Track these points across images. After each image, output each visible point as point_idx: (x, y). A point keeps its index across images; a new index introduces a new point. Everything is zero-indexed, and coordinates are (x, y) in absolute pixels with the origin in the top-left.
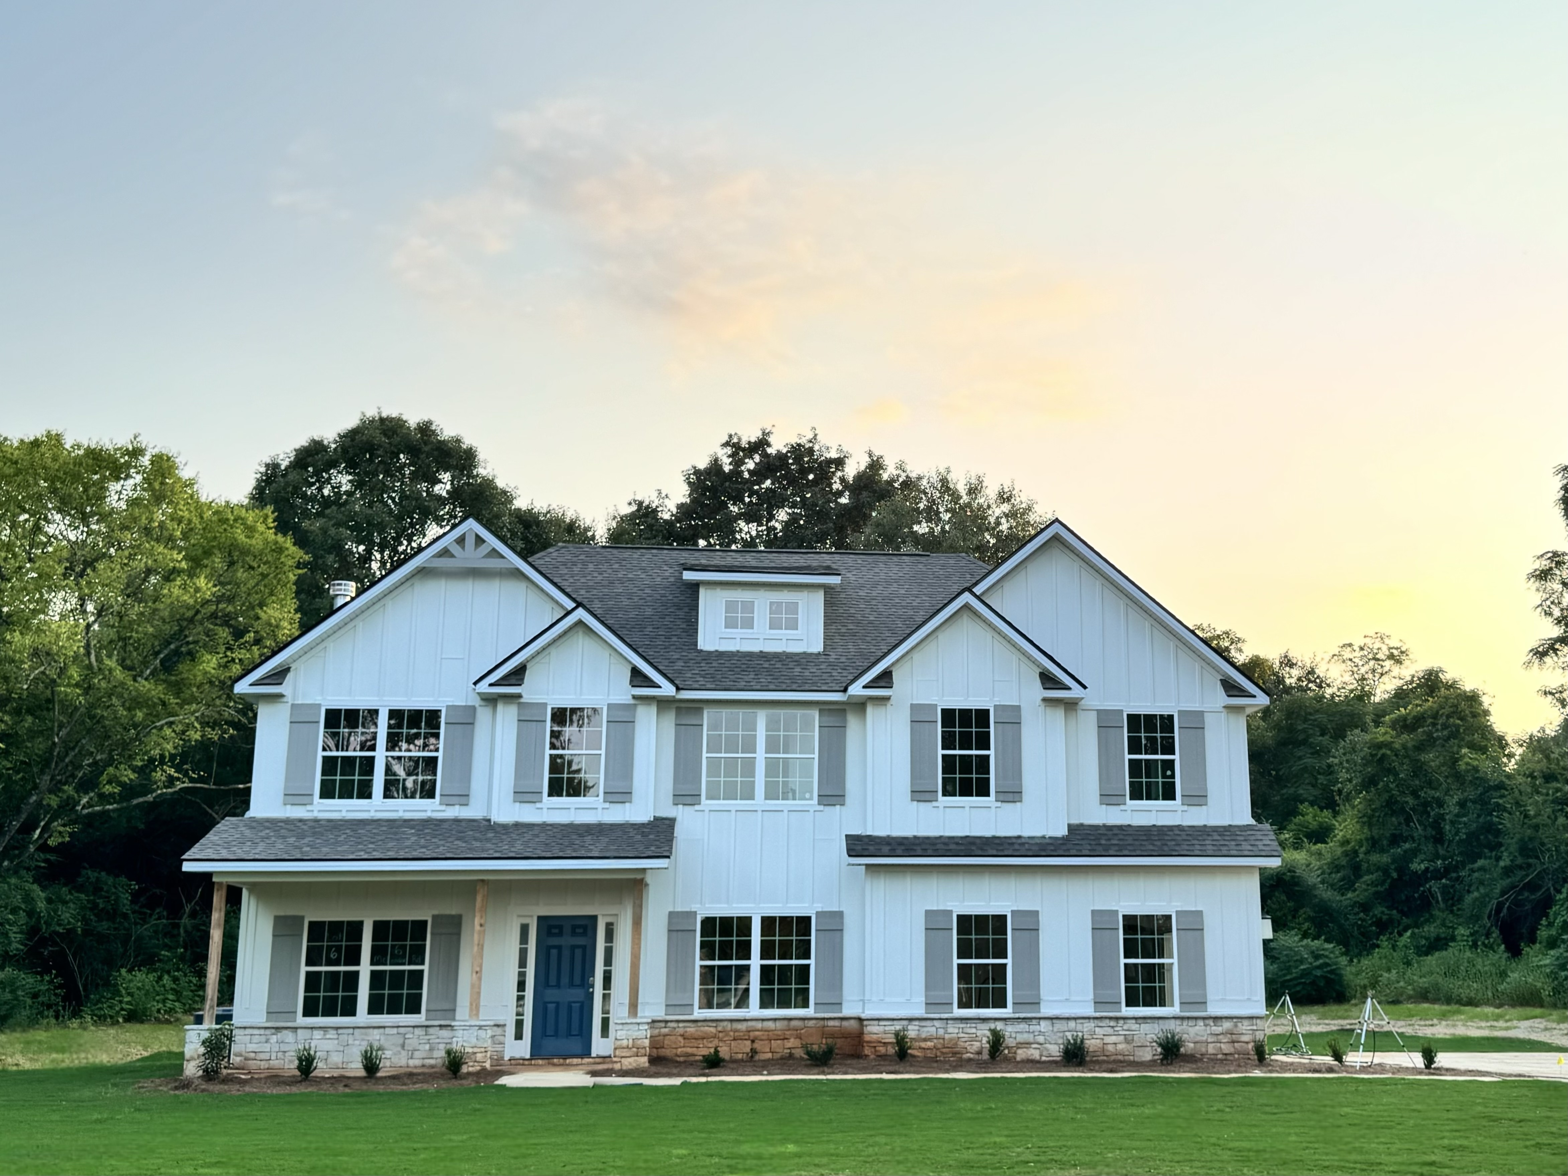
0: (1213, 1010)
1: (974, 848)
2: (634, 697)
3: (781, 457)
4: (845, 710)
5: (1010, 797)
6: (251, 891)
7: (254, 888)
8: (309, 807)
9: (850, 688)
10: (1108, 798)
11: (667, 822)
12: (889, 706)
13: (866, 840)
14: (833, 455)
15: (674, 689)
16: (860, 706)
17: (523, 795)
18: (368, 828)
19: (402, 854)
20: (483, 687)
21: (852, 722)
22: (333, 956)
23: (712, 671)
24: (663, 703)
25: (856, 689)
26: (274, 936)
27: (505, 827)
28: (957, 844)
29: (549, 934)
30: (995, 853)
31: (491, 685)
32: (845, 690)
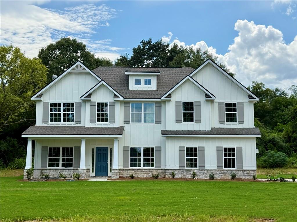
0: (244, 169)
1: (190, 133)
2: (115, 100)
3: (154, 45)
4: (161, 103)
5: (198, 122)
6: (37, 141)
7: (37, 140)
8: (48, 124)
9: (162, 98)
10: (221, 122)
11: (123, 127)
12: (171, 102)
13: (166, 131)
14: (166, 44)
15: (123, 98)
16: (164, 102)
17: (92, 121)
18: (60, 128)
19: (66, 134)
20: (82, 98)
21: (163, 105)
22: (54, 155)
23: (132, 94)
24: (121, 102)
25: (163, 98)
26: (42, 150)
27: (88, 128)
28: (186, 132)
29: (98, 151)
30: (194, 134)
31: (84, 98)
32: (161, 98)
